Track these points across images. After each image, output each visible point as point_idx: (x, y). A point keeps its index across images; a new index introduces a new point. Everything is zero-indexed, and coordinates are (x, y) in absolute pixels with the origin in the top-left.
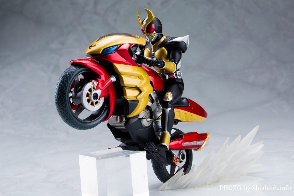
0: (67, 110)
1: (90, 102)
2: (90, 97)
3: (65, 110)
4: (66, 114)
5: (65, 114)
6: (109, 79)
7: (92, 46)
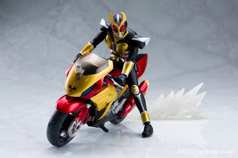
6: (86, 108)
7: (72, 89)
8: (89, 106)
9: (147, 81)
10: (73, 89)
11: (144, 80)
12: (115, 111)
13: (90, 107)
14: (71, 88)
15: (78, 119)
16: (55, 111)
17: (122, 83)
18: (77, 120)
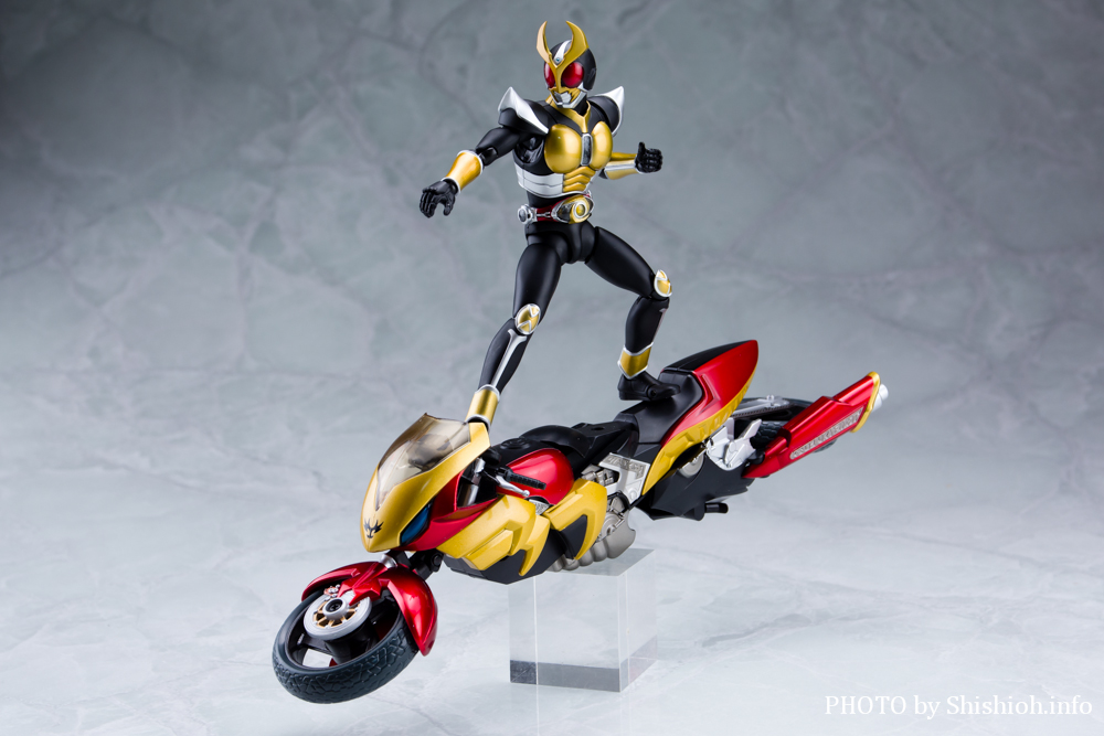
7: (372, 529)
10: (374, 531)
14: (369, 528)
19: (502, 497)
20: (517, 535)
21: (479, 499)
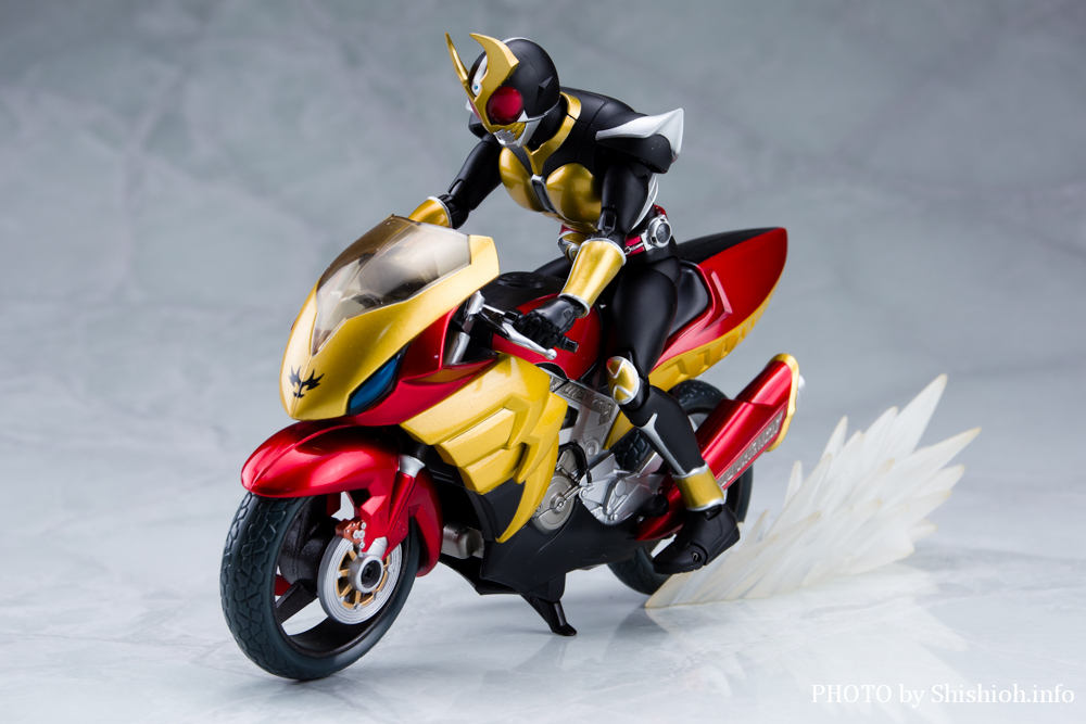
0: (263, 583)
1: (346, 591)
2: (353, 575)
3: (255, 583)
4: (251, 597)
5: (248, 595)
6: (400, 475)
7: (304, 384)
8: (413, 466)
9: (791, 361)
10: (306, 387)
11: (779, 356)
12: (605, 510)
13: (421, 472)
14: (299, 381)
15: (360, 529)
16: (241, 508)
17: (553, 336)
18: (352, 532)
19: (504, 358)
20: (518, 420)
21: (468, 356)
